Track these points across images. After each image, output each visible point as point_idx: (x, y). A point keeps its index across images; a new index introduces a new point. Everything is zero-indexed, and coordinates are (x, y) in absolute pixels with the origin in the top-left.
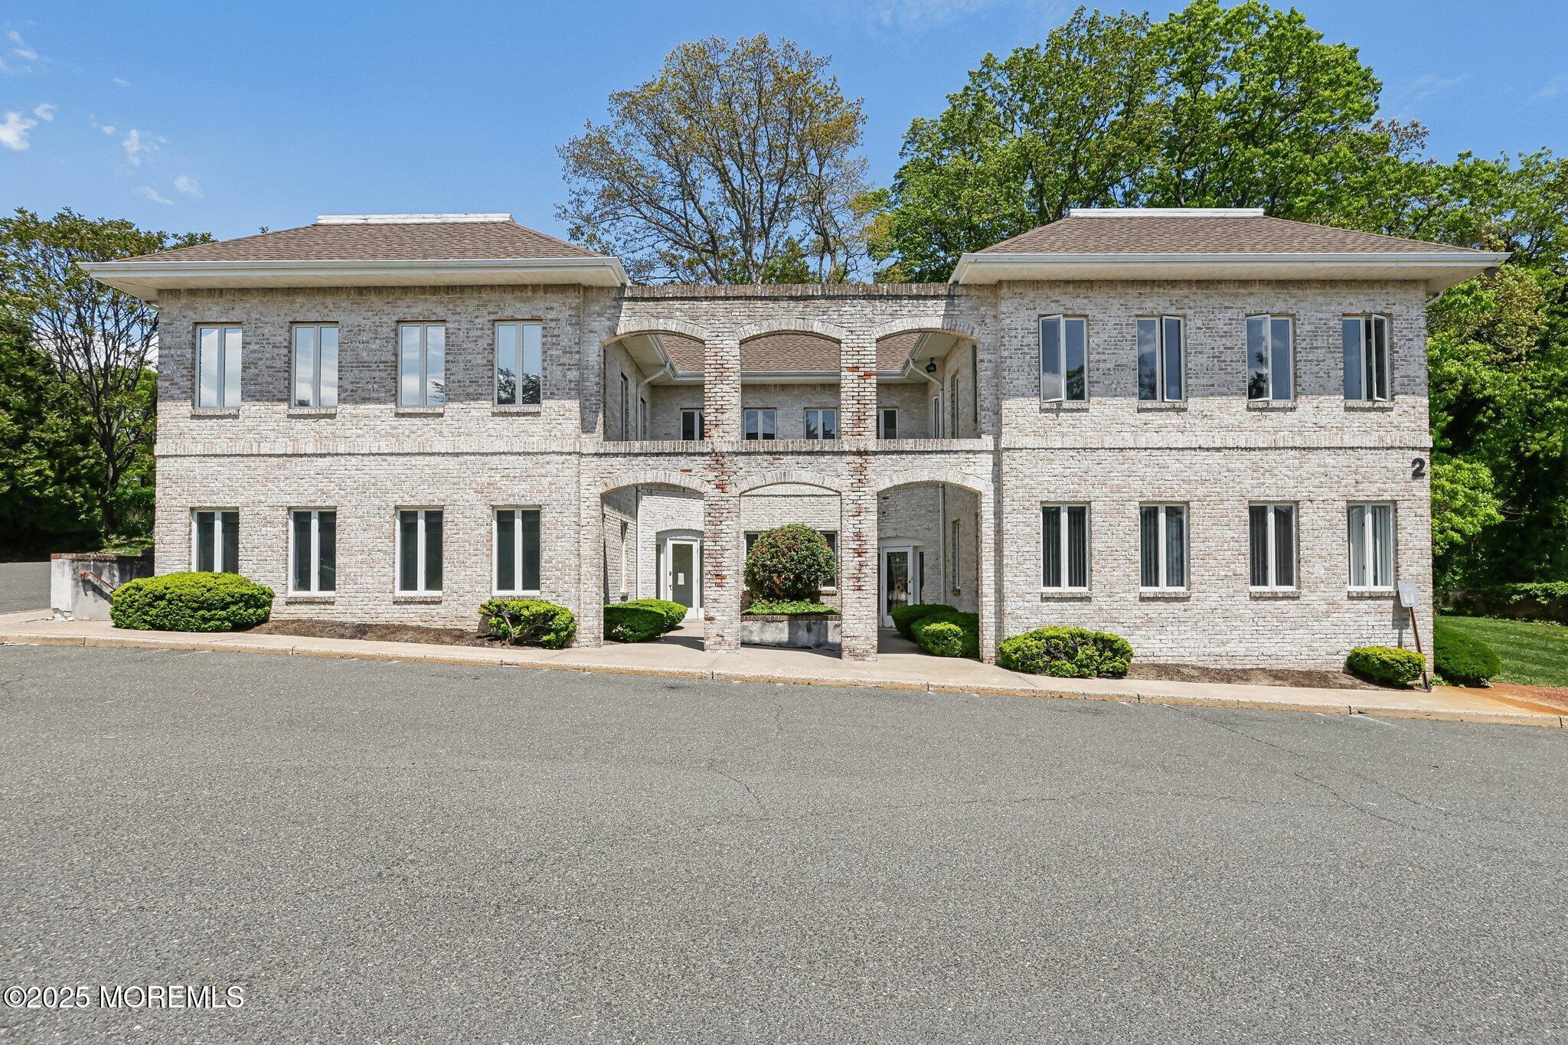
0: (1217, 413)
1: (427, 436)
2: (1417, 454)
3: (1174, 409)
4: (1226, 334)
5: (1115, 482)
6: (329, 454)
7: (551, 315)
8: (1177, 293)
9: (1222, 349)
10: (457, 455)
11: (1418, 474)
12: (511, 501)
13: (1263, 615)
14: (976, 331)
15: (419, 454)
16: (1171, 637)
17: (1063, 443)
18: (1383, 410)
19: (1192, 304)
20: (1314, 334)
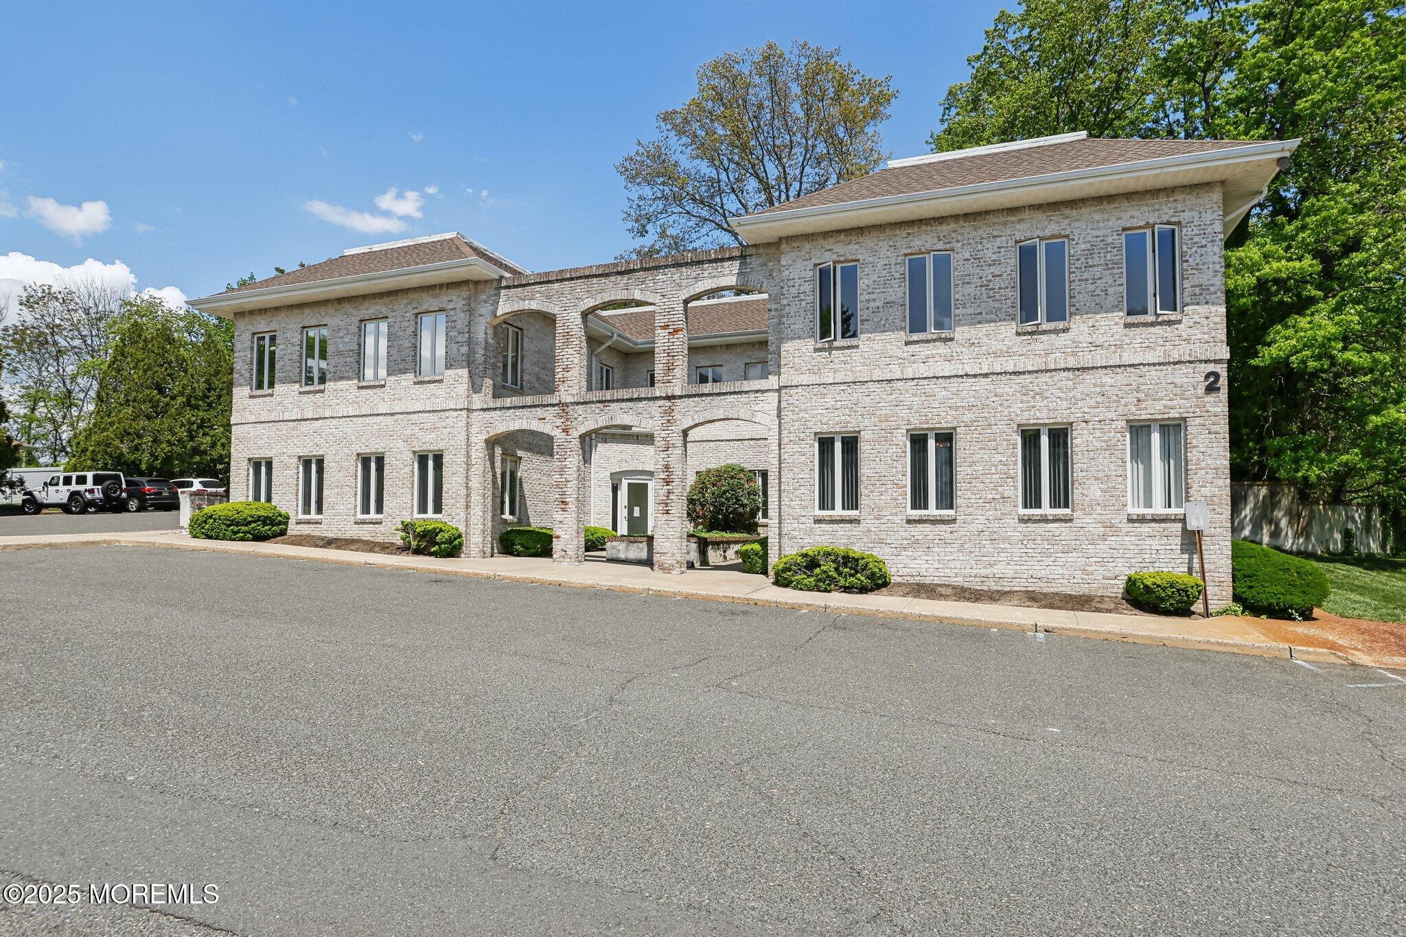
0: (986, 340)
1: (375, 402)
2: (1211, 367)
3: (940, 339)
4: (995, 263)
5: (883, 412)
6: (320, 418)
7: (451, 306)
8: (944, 228)
9: (990, 277)
10: (392, 414)
11: (1211, 389)
12: (425, 447)
13: (1033, 537)
14: (765, 285)
15: (371, 415)
16: (937, 558)
17: (834, 379)
18: (1169, 323)
19: (960, 238)
20: (1090, 253)
